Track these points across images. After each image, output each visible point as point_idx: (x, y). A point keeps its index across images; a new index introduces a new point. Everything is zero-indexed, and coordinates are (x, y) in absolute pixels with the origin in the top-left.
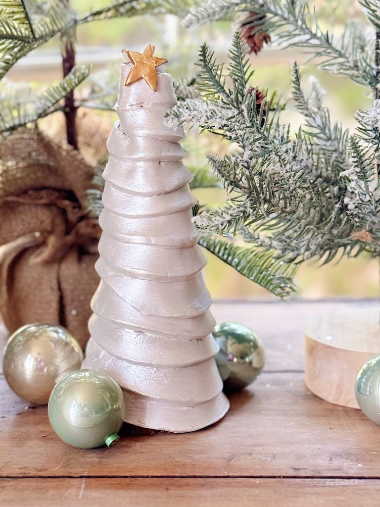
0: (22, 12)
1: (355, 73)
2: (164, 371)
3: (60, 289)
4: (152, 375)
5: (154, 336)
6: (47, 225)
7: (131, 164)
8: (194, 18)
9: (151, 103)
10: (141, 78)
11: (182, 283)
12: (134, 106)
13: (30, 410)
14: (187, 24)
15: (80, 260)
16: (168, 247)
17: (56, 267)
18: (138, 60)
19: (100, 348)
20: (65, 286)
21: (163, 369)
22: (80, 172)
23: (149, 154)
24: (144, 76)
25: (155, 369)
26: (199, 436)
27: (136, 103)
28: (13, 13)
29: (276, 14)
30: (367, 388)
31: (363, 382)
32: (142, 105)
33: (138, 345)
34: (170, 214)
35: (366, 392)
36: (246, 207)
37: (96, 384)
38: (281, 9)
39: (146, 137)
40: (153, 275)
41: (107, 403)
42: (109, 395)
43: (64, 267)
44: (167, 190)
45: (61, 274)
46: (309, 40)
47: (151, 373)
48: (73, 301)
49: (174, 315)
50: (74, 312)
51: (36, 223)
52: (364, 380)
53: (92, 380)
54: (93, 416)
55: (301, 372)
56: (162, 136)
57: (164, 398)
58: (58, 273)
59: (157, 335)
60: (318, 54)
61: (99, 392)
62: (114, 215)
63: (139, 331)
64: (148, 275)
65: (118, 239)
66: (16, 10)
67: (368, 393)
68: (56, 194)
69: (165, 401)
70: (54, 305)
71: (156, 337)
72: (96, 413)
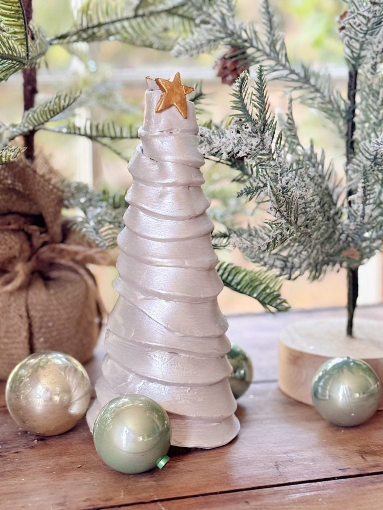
0: (23, 32)
1: (330, 106)
2: (197, 389)
3: (29, 317)
4: (186, 394)
5: (188, 356)
6: (15, 251)
7: (161, 188)
8: (182, 49)
9: (180, 130)
10: (172, 105)
11: (209, 303)
12: (164, 132)
13: (40, 442)
14: (176, 54)
15: (47, 286)
16: (199, 269)
17: (24, 294)
18: (169, 87)
19: (127, 372)
20: (32, 313)
21: (196, 388)
22: (53, 197)
23: (182, 179)
24: (175, 104)
25: (189, 389)
26: (230, 449)
27: (166, 129)
28: (15, 33)
29: (258, 50)
30: (326, 393)
31: (320, 386)
32: (171, 131)
33: (173, 366)
34: (199, 237)
35: (325, 396)
36: (283, 230)
37: (141, 407)
38: (262, 45)
39: (176, 163)
40: (187, 297)
41: (157, 425)
42: (157, 416)
43: (31, 293)
44: (197, 214)
45: (29, 301)
46: (288, 75)
47: (186, 393)
48: (41, 328)
49: (207, 335)
50: (42, 340)
51: (5, 249)
52: (321, 384)
53: (136, 404)
54: (145, 440)
55: (275, 381)
56: (191, 162)
57: (200, 415)
58: (26, 301)
59: (191, 355)
60: (295, 88)
61: (148, 415)
62: (143, 239)
63: (173, 352)
64: (184, 297)
65: (150, 263)
66: (17, 30)
67: (327, 398)
68: (22, 220)
69: (200, 419)
70: (25, 334)
71: (189, 357)
72: (149, 436)
